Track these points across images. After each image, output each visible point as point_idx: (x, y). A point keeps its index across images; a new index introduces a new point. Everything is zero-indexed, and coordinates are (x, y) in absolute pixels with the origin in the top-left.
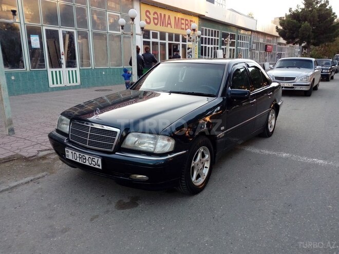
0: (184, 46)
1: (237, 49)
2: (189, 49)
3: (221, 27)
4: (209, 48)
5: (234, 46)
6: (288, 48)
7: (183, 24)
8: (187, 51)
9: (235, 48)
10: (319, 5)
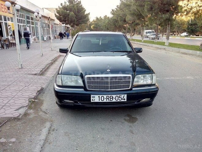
0: (6, 24)
1: (36, 26)
2: (9, 26)
3: (25, 12)
4: (20, 25)
5: (34, 25)
6: (59, 27)
7: (3, 8)
8: (9, 27)
9: (34, 26)
10: (76, 3)
